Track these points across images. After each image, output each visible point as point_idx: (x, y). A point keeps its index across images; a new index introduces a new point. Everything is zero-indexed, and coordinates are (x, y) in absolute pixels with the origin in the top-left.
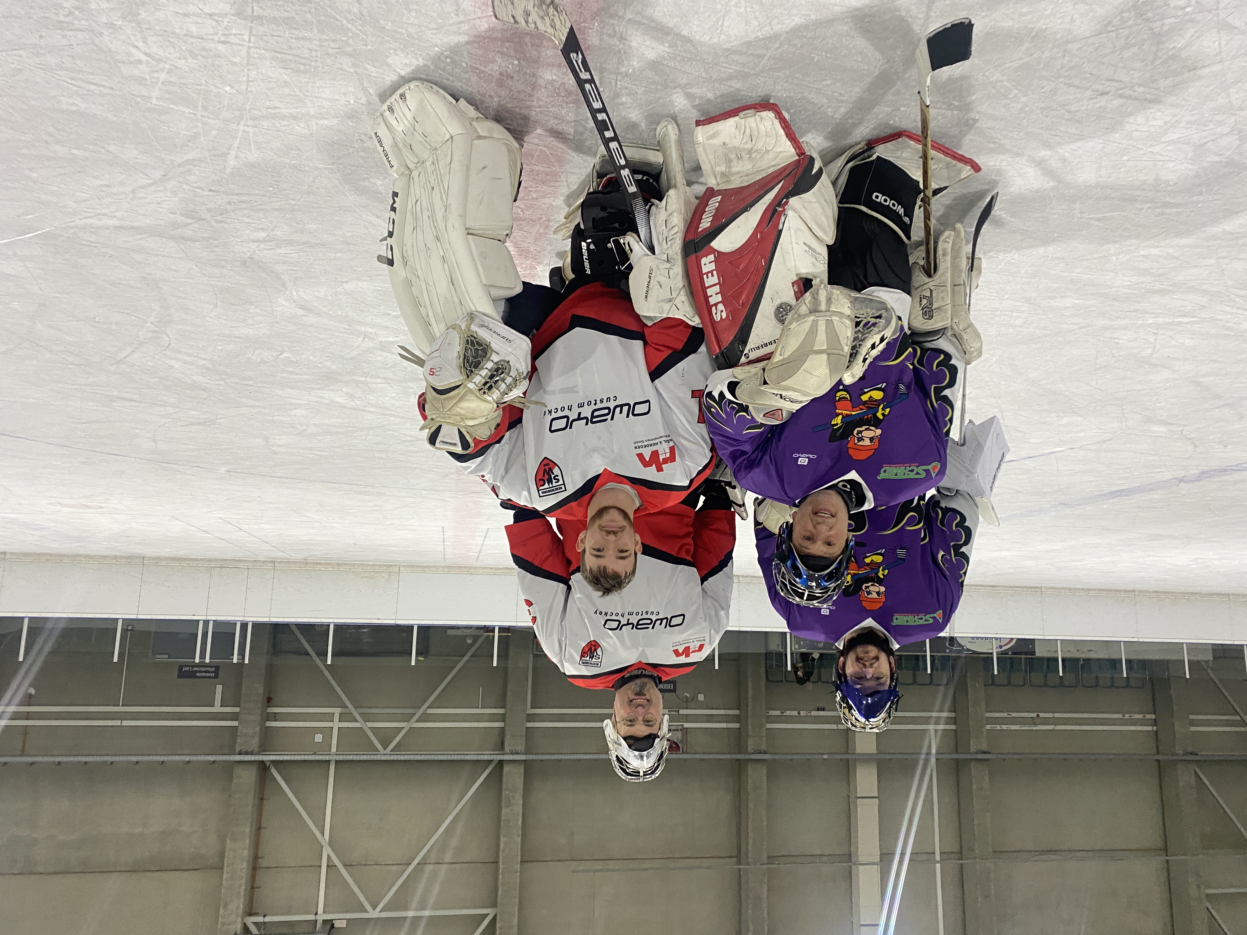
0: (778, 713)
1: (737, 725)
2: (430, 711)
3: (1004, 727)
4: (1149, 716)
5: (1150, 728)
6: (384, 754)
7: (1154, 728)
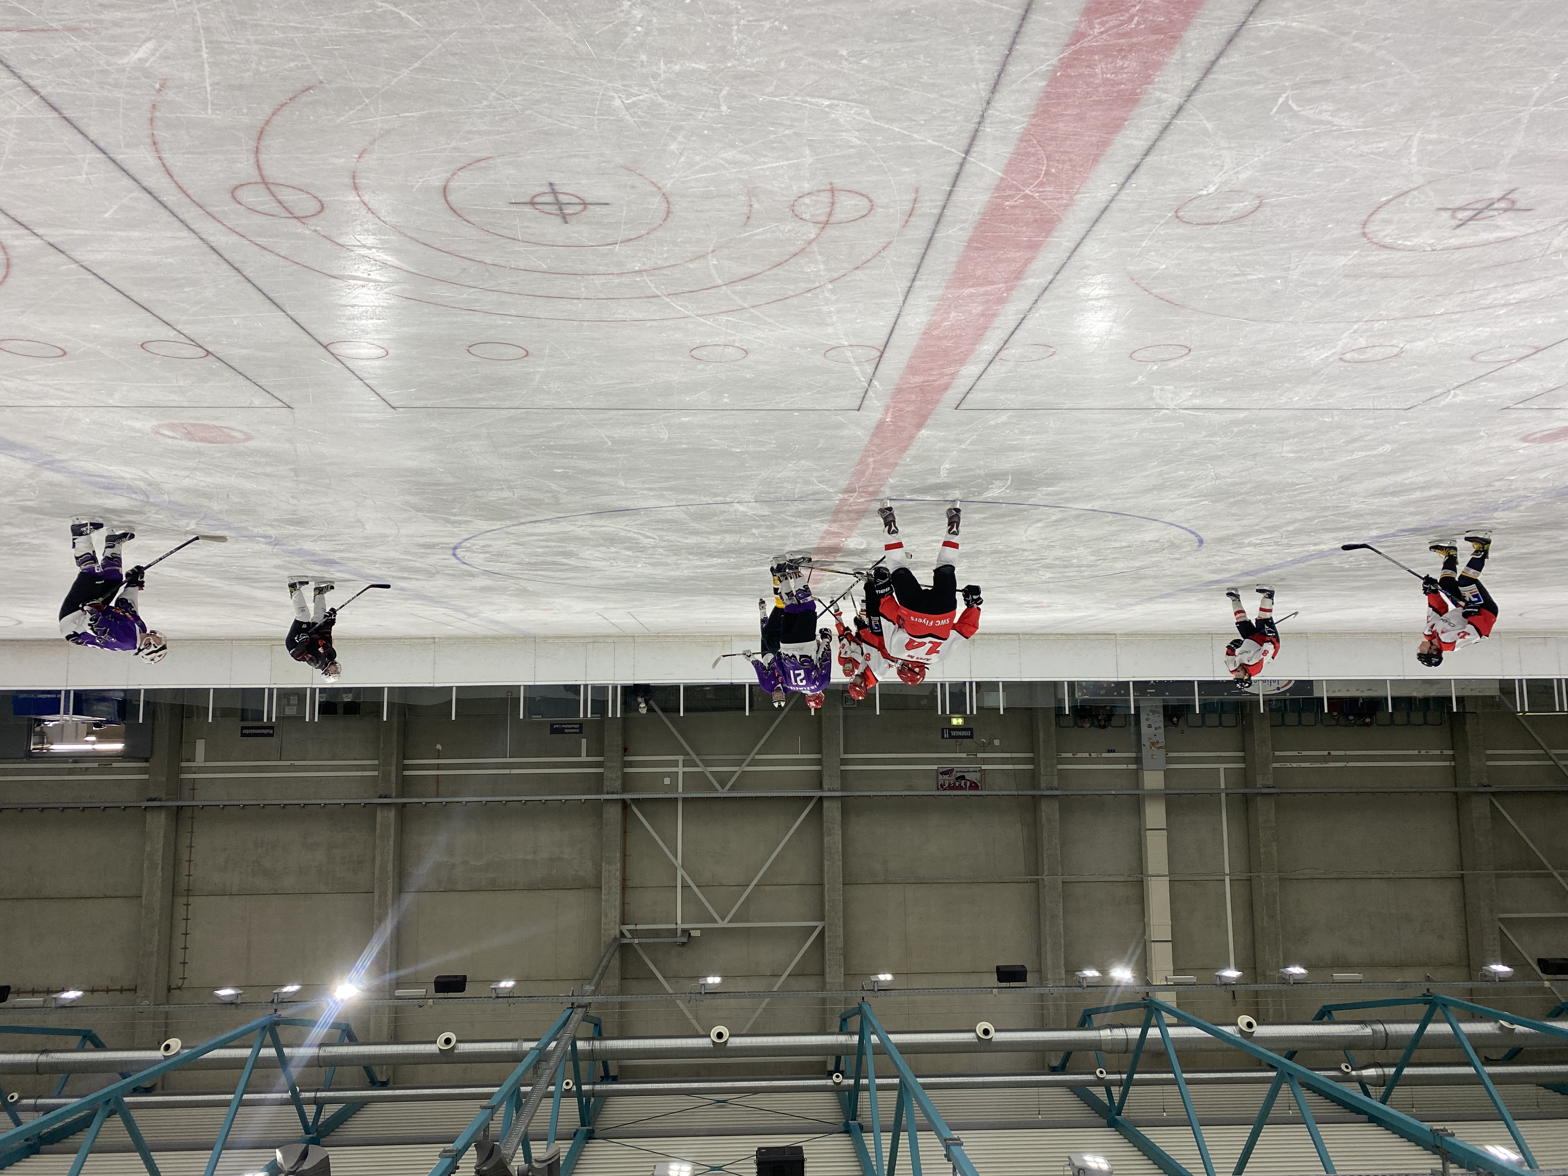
0: (1070, 755)
1: (1031, 767)
2: (758, 757)
3: (1294, 765)
4: (1445, 752)
5: (1447, 763)
6: (722, 793)
7: (1453, 764)
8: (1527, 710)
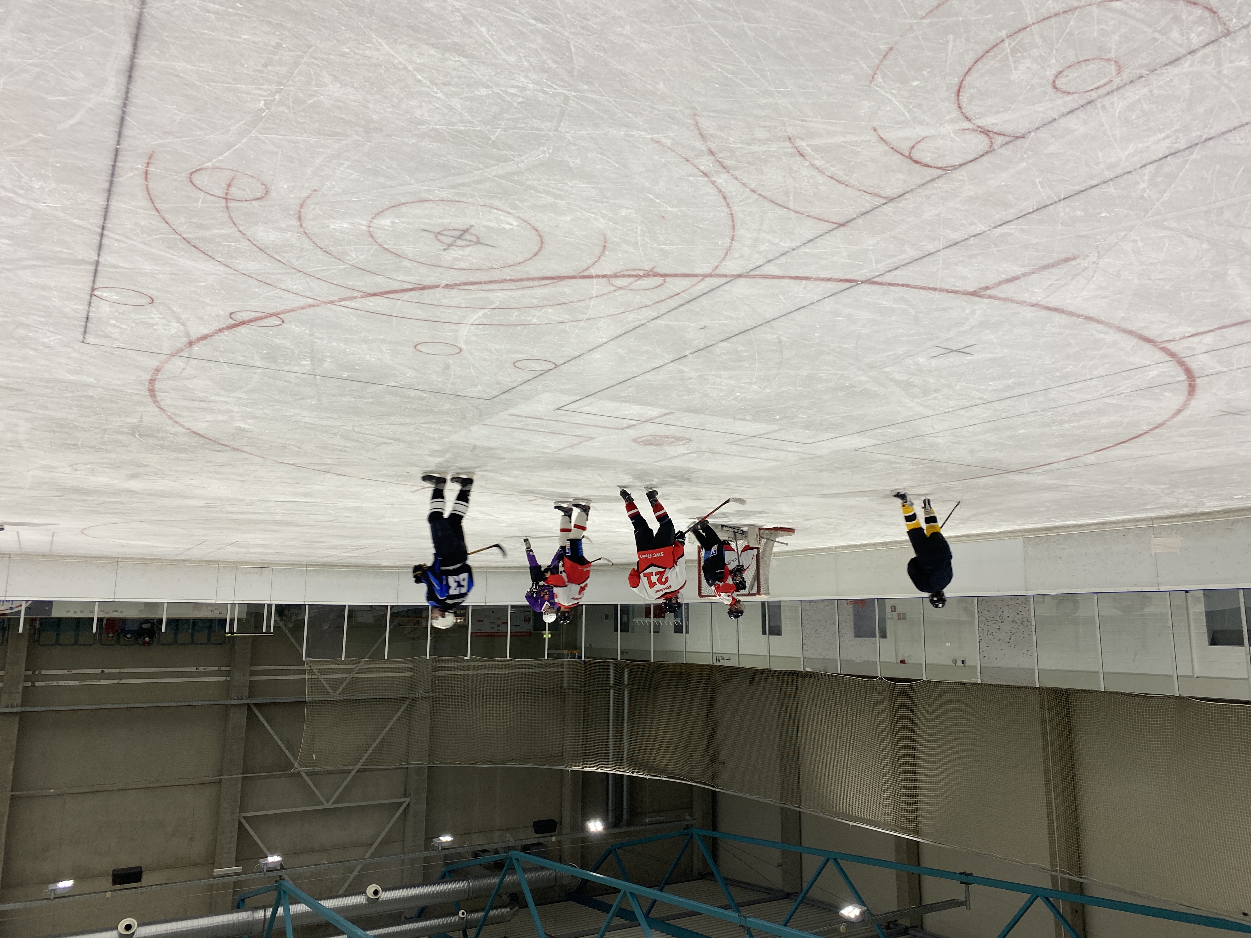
3: (61, 683)
4: (223, 669)
5: (223, 679)
7: (228, 679)
8: (235, 631)
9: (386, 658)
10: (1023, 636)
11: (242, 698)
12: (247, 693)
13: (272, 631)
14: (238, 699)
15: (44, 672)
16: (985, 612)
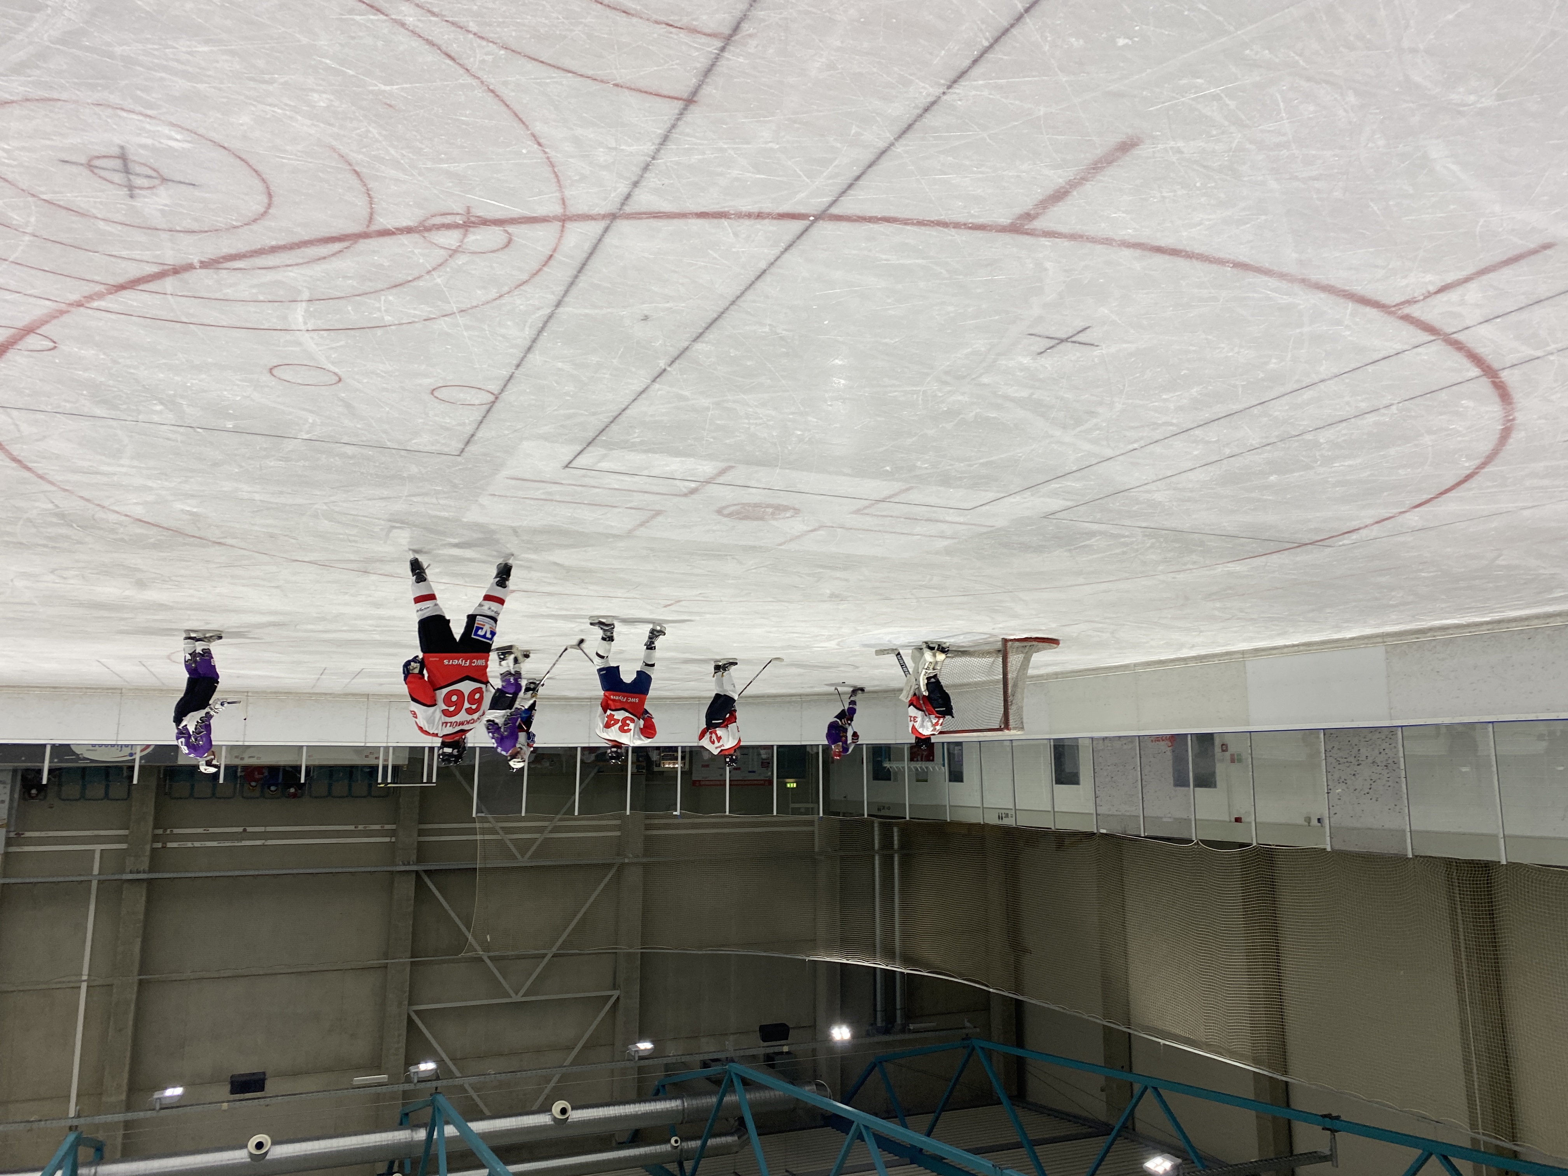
3: (197, 844)
4: (387, 827)
5: (387, 839)
7: (393, 839)
8: (389, 780)
9: (576, 813)
10: (1389, 784)
11: (409, 864)
12: (414, 857)
13: (434, 780)
14: (404, 864)
15: (176, 831)
16: (1335, 751)
